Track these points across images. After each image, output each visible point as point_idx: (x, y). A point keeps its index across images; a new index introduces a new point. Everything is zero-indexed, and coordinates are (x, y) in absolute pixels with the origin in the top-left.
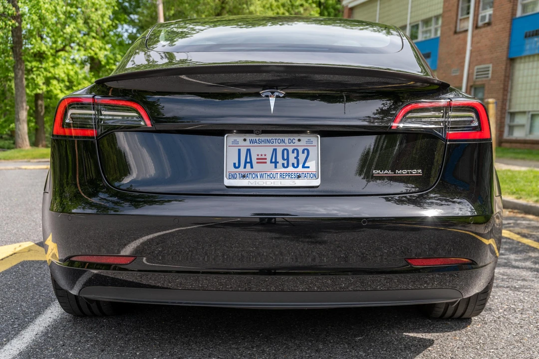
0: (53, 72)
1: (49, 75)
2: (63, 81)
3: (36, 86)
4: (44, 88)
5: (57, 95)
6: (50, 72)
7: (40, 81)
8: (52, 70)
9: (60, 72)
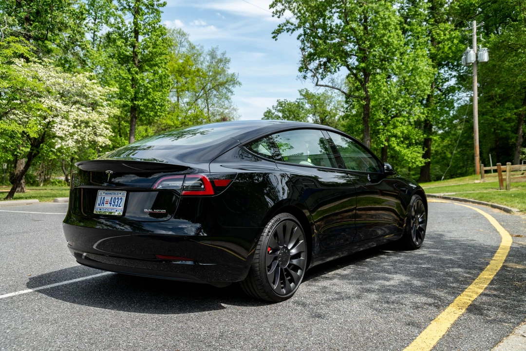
0: (392, 132)
1: (389, 134)
2: (399, 138)
3: (382, 142)
4: (386, 144)
5: (395, 147)
6: (390, 132)
7: (383, 138)
8: (392, 131)
9: (397, 131)
